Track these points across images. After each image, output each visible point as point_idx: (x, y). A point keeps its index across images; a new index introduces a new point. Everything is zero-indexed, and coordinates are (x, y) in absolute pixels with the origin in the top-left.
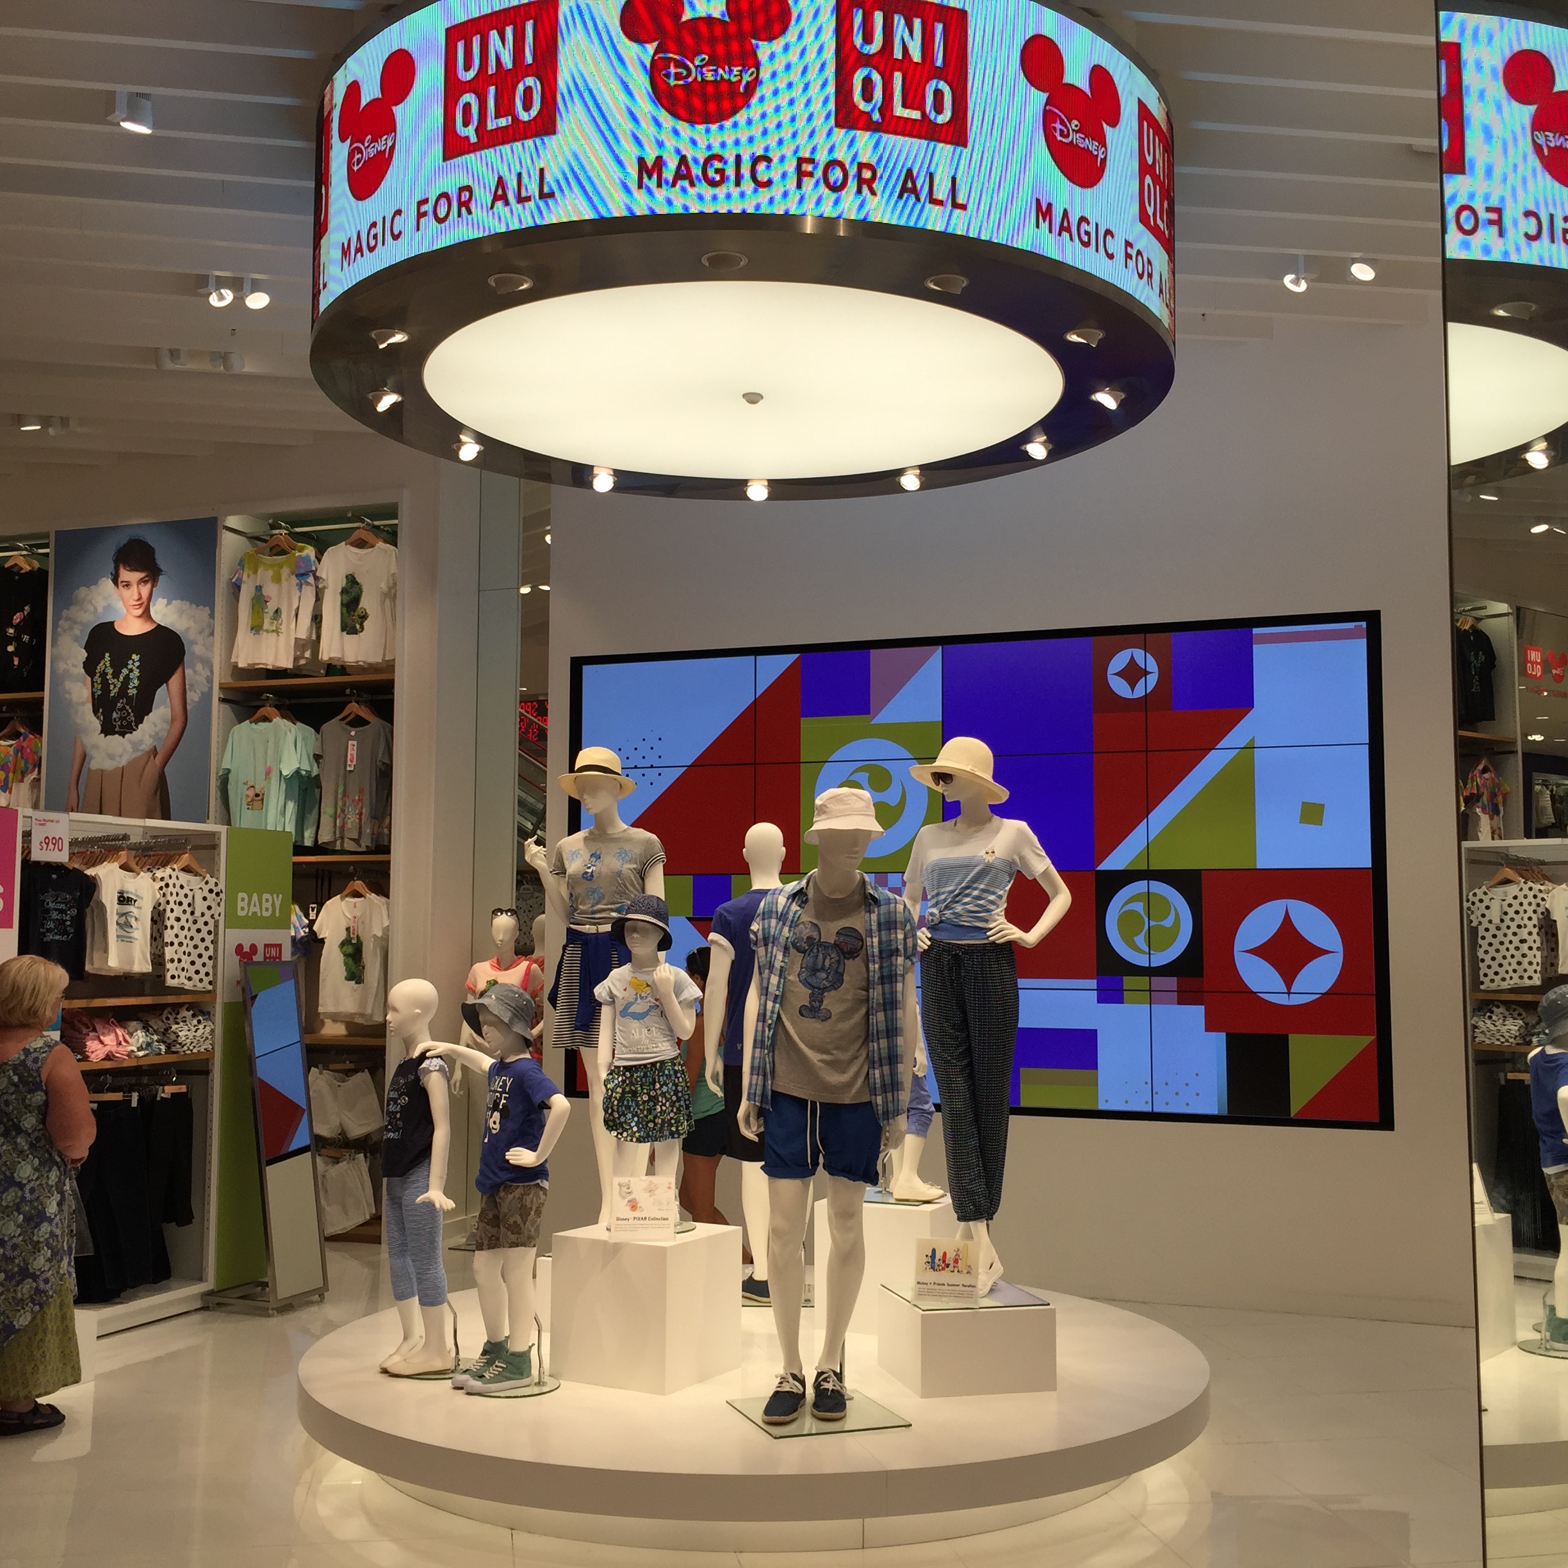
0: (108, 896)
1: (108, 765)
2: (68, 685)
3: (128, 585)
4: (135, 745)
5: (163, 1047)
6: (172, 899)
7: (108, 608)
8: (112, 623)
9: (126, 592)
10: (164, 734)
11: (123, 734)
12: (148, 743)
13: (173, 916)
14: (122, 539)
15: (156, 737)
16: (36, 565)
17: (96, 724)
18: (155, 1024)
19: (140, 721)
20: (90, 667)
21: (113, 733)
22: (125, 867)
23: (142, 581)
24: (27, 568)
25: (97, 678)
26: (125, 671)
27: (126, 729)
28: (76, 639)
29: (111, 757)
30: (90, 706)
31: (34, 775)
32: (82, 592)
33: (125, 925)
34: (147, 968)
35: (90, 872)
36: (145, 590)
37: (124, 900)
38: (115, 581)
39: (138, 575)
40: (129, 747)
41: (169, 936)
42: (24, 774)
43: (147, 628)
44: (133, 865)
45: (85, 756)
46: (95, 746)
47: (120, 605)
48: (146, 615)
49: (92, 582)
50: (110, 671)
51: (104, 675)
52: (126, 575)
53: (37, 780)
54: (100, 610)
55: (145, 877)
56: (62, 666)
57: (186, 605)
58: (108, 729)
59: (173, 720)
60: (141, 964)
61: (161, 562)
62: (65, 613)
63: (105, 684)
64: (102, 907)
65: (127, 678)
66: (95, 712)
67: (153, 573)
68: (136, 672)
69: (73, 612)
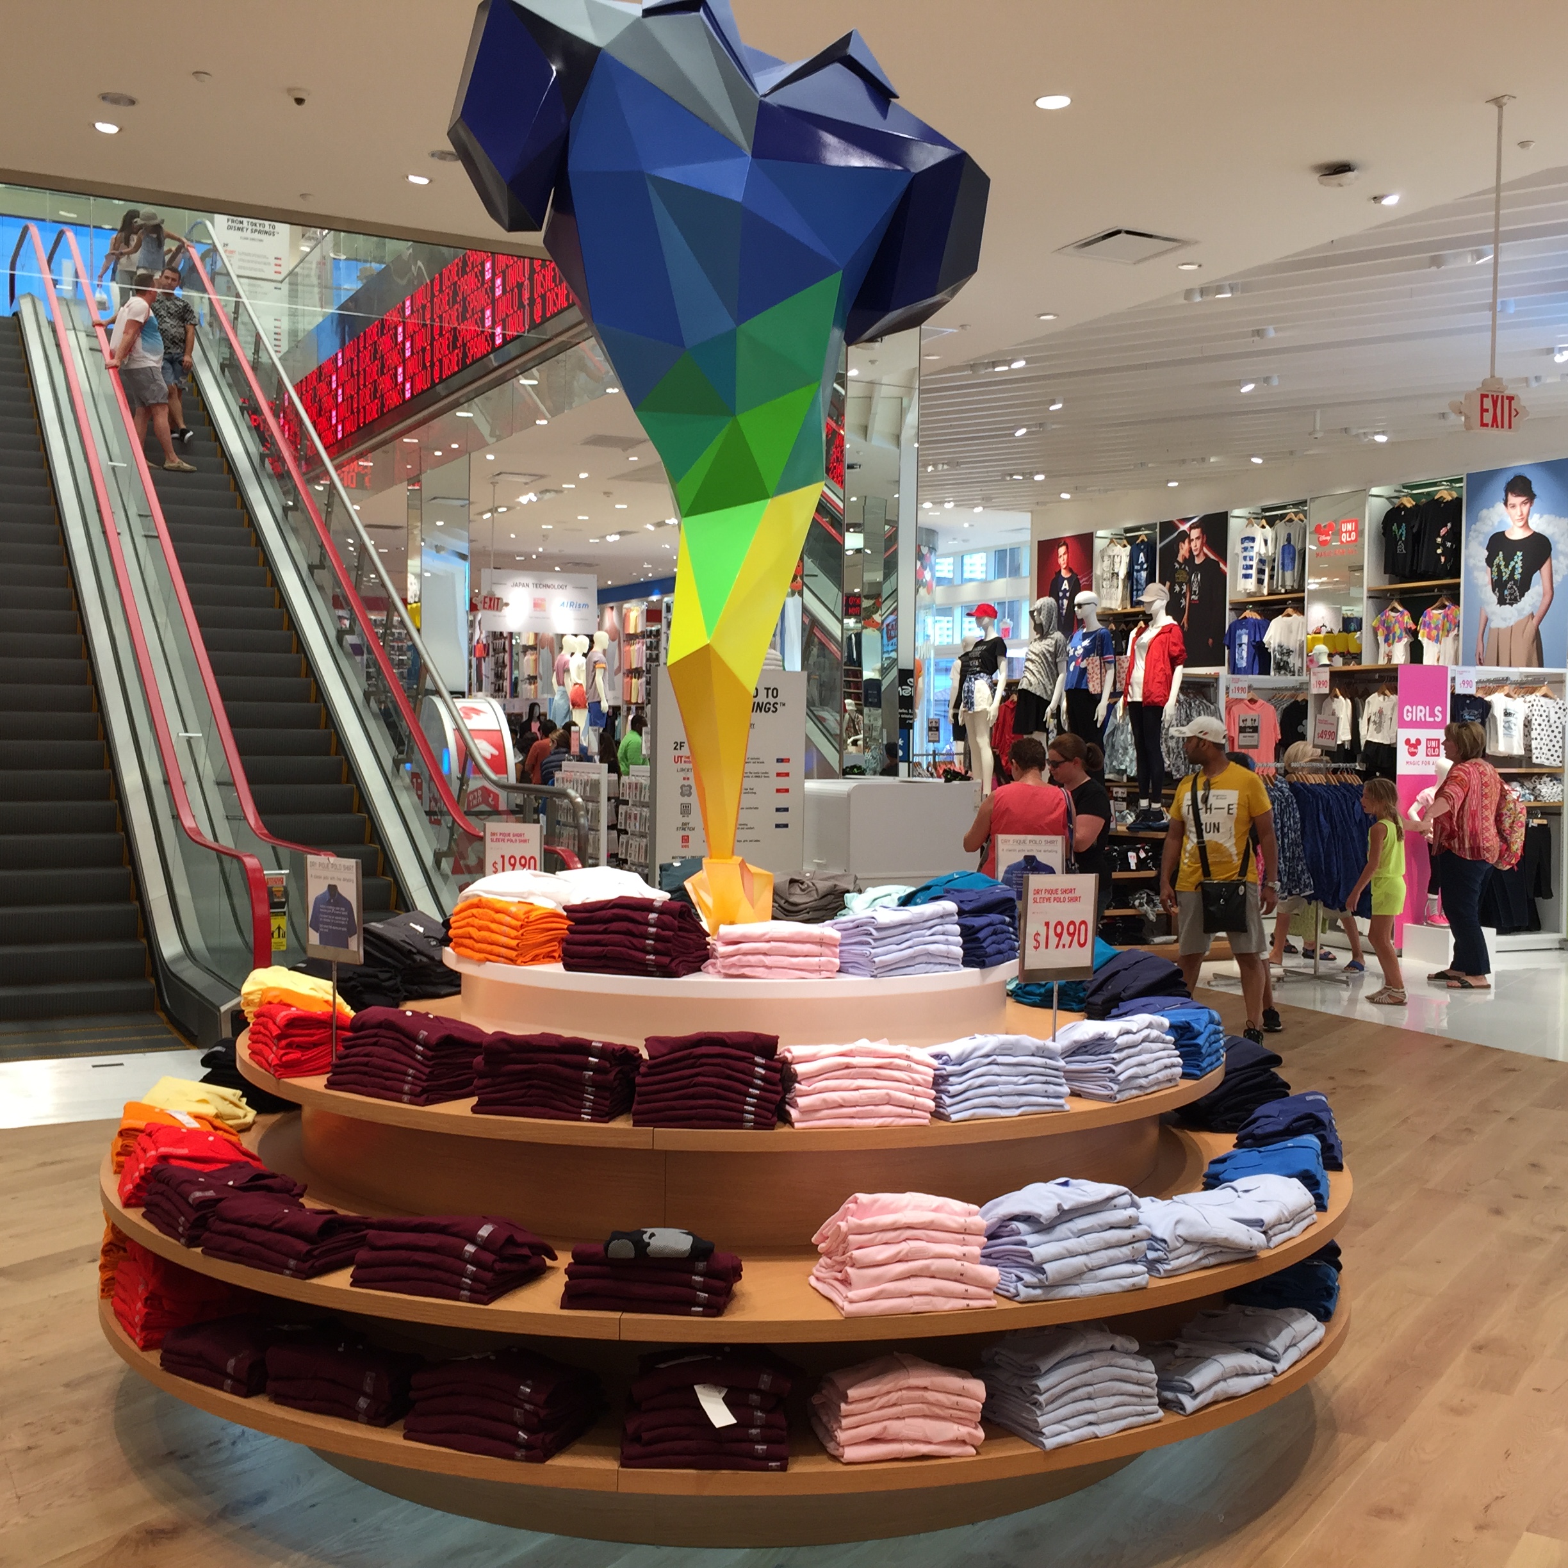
0: (1498, 712)
1: (1503, 625)
2: (1476, 574)
3: (1514, 506)
4: (1519, 611)
5: (1532, 798)
6: (1536, 713)
7: (1501, 522)
8: (1503, 533)
9: (1512, 511)
10: (1538, 604)
11: (1511, 604)
12: (1527, 611)
13: (1536, 723)
14: (1509, 476)
15: (1533, 605)
16: (1455, 495)
17: (1494, 598)
18: (1528, 784)
19: (1522, 595)
20: (1490, 561)
21: (1505, 604)
22: (1508, 695)
23: (1524, 503)
24: (1449, 498)
25: (1495, 569)
26: (1512, 563)
27: (1514, 601)
28: (1480, 544)
29: (1504, 620)
30: (1490, 587)
31: (1456, 632)
32: (1484, 512)
33: (1508, 728)
34: (1522, 752)
35: (1487, 699)
36: (1525, 508)
37: (1507, 714)
38: (1506, 504)
39: (1522, 499)
40: (1516, 613)
41: (1534, 734)
42: (1448, 632)
43: (1526, 534)
44: (1512, 694)
45: (1487, 620)
46: (1493, 613)
47: (1509, 520)
48: (1526, 525)
49: (1490, 505)
50: (1503, 563)
51: (1499, 566)
52: (1513, 499)
53: (1457, 635)
54: (1496, 523)
55: (1520, 700)
56: (1472, 562)
57: (1552, 518)
58: (1502, 601)
59: (1544, 595)
60: (1518, 750)
61: (1535, 488)
62: (1473, 527)
63: (1500, 572)
64: (1494, 717)
65: (1514, 568)
66: (1494, 590)
67: (1531, 497)
68: (1520, 564)
69: (1478, 526)
